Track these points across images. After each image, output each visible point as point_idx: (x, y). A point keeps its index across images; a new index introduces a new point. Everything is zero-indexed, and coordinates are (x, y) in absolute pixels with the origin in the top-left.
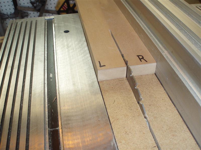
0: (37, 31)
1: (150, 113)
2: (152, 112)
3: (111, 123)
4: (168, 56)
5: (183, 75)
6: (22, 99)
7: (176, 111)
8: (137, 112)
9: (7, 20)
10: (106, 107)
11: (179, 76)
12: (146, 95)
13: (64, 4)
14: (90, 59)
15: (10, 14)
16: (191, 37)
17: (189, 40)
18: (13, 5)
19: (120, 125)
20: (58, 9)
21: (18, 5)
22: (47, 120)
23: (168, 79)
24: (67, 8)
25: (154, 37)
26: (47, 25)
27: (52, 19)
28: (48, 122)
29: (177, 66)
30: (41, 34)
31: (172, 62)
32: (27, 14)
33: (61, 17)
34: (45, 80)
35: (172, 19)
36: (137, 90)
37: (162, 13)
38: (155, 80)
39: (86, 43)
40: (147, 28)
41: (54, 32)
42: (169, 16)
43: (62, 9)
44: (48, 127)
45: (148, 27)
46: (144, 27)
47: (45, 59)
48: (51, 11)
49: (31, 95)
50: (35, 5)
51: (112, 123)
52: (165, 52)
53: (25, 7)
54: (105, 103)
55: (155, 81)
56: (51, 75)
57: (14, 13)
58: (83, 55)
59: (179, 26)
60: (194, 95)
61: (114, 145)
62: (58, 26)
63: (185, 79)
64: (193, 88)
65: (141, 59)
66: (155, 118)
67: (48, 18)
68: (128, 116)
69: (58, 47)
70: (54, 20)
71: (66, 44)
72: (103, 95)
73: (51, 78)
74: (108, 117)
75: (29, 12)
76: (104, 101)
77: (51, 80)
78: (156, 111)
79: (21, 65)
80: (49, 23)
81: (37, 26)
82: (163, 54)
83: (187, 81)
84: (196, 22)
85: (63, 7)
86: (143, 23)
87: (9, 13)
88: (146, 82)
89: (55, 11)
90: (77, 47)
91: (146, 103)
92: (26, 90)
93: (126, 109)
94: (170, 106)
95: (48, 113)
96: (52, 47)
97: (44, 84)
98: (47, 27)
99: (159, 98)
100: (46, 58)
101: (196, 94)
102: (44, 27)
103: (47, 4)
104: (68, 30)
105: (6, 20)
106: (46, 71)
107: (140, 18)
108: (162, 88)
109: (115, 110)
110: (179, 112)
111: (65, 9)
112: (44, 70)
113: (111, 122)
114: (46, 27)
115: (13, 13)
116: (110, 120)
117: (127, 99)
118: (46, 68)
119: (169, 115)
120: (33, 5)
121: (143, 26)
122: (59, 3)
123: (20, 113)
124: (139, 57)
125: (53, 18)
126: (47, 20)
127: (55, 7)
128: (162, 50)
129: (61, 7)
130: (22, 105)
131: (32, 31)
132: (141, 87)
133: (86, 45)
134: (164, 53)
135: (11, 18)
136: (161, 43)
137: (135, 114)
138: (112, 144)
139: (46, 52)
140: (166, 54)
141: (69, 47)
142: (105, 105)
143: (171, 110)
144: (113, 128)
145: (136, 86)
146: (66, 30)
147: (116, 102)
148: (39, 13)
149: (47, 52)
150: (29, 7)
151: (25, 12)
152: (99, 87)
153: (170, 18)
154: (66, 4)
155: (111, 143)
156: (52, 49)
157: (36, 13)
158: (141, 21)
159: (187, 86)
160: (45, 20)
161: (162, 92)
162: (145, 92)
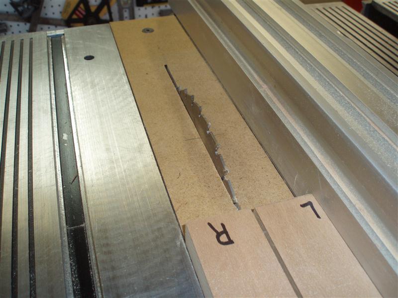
0: (34, 57)
1: (240, 192)
2: (244, 190)
3: (175, 210)
4: (269, 94)
5: (294, 124)
6: (15, 179)
7: (285, 186)
8: (218, 189)
10: (166, 184)
11: (286, 125)
12: (234, 162)
13: (78, 5)
14: (134, 106)
16: (305, 60)
17: (301, 64)
19: (190, 213)
20: (66, 17)
22: (63, 212)
23: (270, 133)
24: (84, 13)
25: (244, 62)
26: (52, 48)
27: (60, 36)
28: (65, 215)
29: (283, 110)
30: (41, 64)
31: (275, 103)
32: (5, 28)
33: (78, 31)
34: (55, 145)
35: (273, 30)
36: (219, 156)
37: (257, 20)
38: (250, 137)
39: (126, 77)
40: (233, 48)
41: (65, 60)
42: (269, 25)
43: (75, 17)
44: (66, 224)
45: (235, 46)
46: (228, 46)
47: (51, 108)
48: (53, 19)
49: (32, 171)
50: (20, 9)
51: (177, 210)
52: (263, 86)
54: (164, 179)
55: (249, 139)
56: (65, 137)
58: (121, 98)
59: (285, 42)
60: (310, 155)
61: (181, 244)
62: (73, 49)
63: (296, 130)
64: (309, 144)
65: (222, 233)
66: (249, 198)
67: (52, 34)
68: (204, 197)
69: (74, 86)
70: (64, 38)
71: (89, 80)
72: (159, 166)
73: (65, 141)
74: (170, 200)
75: (9, 23)
76: (161, 175)
77: (66, 145)
78: (250, 187)
79: (9, 120)
80: (56, 44)
81: (33, 49)
82: (260, 90)
83: (300, 133)
84: (315, 35)
85: (77, 12)
86: (226, 38)
88: (234, 141)
89: (62, 19)
90: (110, 85)
91: (234, 176)
92: (23, 163)
93: (200, 186)
94: (274, 178)
95: (64, 201)
96: (64, 87)
97: (54, 151)
98: (52, 51)
99: (257, 166)
100: (54, 107)
101: (314, 153)
102: (46, 50)
103: (45, 7)
104: (91, 55)
106: (56, 129)
107: (221, 30)
109: (181, 189)
110: (289, 188)
111: (81, 16)
112: (53, 127)
113: (175, 208)
114: (50, 51)
116: (174, 206)
117: (201, 170)
118: (55, 124)
119: (273, 193)
120: (16, 10)
121: (226, 43)
122: (67, 5)
123: (13, 202)
124: (227, 240)
125: (63, 33)
126: (51, 36)
127: (61, 12)
128: (258, 83)
129: (74, 12)
130: (16, 188)
131: (23, 59)
132: (224, 149)
133: (126, 82)
134: (263, 88)
136: (256, 72)
137: (216, 194)
138: (178, 243)
139: (53, 96)
140: (265, 91)
141: (95, 86)
142: (164, 182)
143: (277, 185)
144: (178, 217)
145: (216, 151)
146: (88, 55)
147: (182, 176)
148: (28, 25)
149: (55, 95)
150: (7, 12)
151: (1, 24)
152: (152, 153)
153: (272, 28)
154: (82, 6)
155: (177, 241)
156: (65, 90)
157: (22, 24)
158: (223, 36)
159: (299, 140)
160: (48, 37)
161: (261, 157)
162: (233, 157)
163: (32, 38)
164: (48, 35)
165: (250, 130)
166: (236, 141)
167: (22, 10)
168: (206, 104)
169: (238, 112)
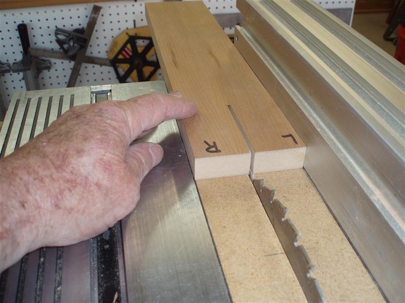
9: (8, 75)
13: (125, 46)
15: (14, 63)
18: (20, 45)
20: (112, 56)
21: (32, 45)
24: (131, 54)
27: (106, 92)
32: (49, 65)
36: (312, 281)
38: (350, 255)
43: (121, 57)
48: (99, 59)
50: (66, 46)
53: (45, 50)
55: (349, 257)
57: (23, 62)
67: (97, 90)
75: (53, 60)
85: (124, 52)
87: (11, 62)
88: (329, 260)
89: (107, 59)
103: (91, 46)
105: (3, 75)
108: (368, 275)
111: (128, 57)
115: (19, 62)
120: (62, 47)
122: (114, 44)
125: (109, 89)
126: (96, 93)
127: (107, 52)
129: (120, 52)
132: (318, 273)
135: (14, 71)
148: (73, 63)
150: (53, 49)
151: (44, 61)
154: (129, 46)
157: (66, 62)
160: (92, 93)
161: (369, 287)
162: (330, 286)
163: (74, 95)
164: (92, 90)
165: (348, 243)
166: (332, 261)
167: (67, 48)
168: (288, 200)
169: (330, 215)
